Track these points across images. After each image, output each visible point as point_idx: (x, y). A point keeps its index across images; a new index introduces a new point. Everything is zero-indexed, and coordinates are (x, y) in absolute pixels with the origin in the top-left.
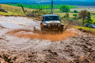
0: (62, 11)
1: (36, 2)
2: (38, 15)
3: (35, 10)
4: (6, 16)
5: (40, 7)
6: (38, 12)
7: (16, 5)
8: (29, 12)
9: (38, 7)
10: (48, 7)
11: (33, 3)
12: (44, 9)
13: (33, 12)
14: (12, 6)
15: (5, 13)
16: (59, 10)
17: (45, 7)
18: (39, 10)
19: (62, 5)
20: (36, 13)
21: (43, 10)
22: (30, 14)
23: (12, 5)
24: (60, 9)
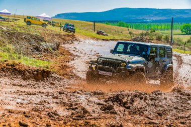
0: (184, 33)
1: (146, 19)
2: (149, 38)
3: (144, 32)
4: (104, 40)
5: (152, 28)
6: (149, 34)
7: (116, 24)
8: (136, 34)
9: (148, 27)
10: (163, 27)
11: (141, 21)
12: (158, 30)
13: (142, 34)
14: (110, 26)
15: (102, 35)
16: (180, 32)
17: (159, 27)
18: (151, 32)
19: (184, 24)
20: (146, 35)
21: (156, 32)
22: (138, 38)
23: (110, 23)
24: (182, 31)
